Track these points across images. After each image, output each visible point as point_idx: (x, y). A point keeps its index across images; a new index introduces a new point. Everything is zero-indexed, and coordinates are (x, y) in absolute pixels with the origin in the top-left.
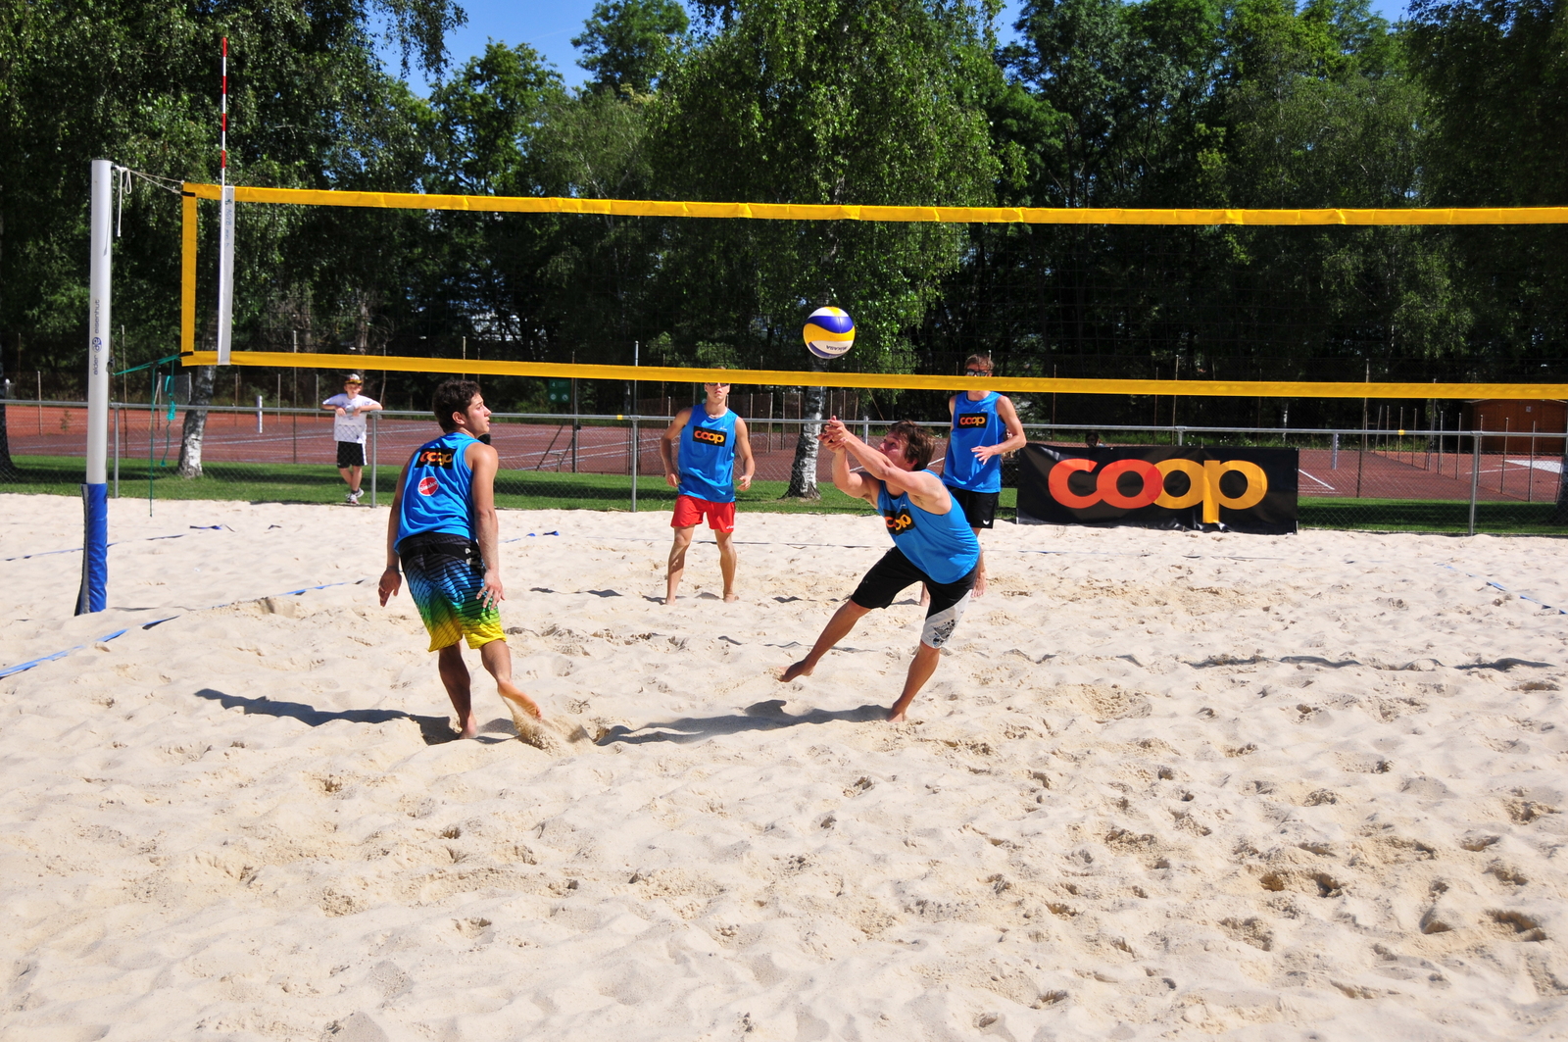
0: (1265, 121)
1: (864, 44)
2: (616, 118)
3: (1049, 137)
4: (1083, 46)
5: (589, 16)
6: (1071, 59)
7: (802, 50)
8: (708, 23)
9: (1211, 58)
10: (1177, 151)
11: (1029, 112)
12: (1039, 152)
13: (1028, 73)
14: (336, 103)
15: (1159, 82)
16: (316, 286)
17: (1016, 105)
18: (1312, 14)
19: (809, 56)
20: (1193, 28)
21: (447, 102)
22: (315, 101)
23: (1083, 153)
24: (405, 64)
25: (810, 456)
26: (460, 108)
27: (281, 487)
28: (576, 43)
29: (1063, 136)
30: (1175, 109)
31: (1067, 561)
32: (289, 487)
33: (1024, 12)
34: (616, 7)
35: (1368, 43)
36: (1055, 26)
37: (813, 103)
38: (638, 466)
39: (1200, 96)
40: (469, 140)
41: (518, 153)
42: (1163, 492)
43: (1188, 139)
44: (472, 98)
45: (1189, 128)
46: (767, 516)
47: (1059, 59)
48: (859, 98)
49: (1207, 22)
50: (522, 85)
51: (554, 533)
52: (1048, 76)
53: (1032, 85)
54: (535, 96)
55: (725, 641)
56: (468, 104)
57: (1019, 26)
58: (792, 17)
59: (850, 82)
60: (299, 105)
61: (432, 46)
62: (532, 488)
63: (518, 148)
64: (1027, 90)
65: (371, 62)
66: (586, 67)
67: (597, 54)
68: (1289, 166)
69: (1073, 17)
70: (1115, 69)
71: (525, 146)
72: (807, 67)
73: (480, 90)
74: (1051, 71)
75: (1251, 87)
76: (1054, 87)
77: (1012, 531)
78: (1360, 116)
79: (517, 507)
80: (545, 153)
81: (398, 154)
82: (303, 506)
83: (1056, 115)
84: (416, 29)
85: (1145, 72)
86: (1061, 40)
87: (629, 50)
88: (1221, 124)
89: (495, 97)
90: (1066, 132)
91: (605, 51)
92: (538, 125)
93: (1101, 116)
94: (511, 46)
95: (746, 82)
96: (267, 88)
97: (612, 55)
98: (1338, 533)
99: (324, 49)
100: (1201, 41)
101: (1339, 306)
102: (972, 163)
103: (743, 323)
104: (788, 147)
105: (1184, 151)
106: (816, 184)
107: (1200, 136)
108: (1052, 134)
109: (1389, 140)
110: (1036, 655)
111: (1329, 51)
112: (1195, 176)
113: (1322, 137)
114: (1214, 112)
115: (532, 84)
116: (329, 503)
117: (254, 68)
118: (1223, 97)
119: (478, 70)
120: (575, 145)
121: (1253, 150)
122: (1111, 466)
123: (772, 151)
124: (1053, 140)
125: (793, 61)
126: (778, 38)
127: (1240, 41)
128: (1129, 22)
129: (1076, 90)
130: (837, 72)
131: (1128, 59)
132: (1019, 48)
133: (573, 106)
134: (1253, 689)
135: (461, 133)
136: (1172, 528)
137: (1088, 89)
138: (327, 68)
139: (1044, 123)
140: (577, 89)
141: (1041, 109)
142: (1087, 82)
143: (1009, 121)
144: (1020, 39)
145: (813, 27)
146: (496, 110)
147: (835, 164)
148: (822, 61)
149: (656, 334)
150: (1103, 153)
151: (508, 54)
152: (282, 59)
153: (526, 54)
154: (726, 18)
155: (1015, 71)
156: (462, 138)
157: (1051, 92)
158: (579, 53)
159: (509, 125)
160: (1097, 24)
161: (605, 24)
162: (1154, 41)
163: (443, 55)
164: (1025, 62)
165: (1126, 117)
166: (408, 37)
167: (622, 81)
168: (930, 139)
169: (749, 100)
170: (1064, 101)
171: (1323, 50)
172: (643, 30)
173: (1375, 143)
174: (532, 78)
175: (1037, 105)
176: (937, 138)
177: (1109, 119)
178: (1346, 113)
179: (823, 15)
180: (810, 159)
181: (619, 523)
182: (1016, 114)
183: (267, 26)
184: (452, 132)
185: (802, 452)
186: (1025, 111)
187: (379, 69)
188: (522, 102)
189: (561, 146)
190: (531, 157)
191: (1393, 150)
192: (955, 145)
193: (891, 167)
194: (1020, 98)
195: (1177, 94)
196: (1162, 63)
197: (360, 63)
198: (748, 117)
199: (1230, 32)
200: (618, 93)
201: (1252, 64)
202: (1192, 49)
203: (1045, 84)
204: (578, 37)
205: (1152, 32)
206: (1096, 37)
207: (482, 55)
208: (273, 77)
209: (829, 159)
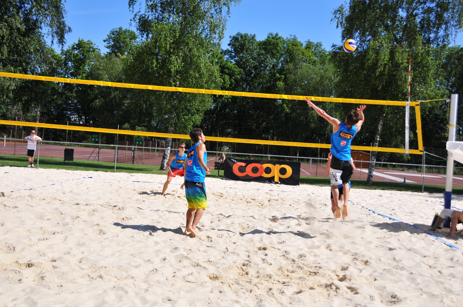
0: (295, 74)
1: (186, 45)
2: (115, 62)
3: (236, 75)
4: (246, 51)
5: (109, 34)
6: (243, 54)
7: (168, 46)
8: (142, 37)
9: (280, 57)
10: (271, 81)
11: (231, 68)
12: (234, 79)
13: (232, 57)
14: (32, 52)
15: (267, 62)
16: (23, 104)
17: (228, 66)
18: (307, 47)
19: (170, 47)
20: (276, 48)
21: (66, 55)
22: (25, 51)
23: (245, 80)
24: (52, 42)
25: (167, 159)
26: (70, 57)
27: (9, 162)
28: (105, 41)
29: (240, 75)
30: (271, 70)
31: (237, 190)
32: (12, 162)
33: (231, 41)
34: (116, 32)
35: (322, 56)
36: (239, 45)
37: (171, 61)
38: (117, 160)
39: (277, 67)
40: (72, 66)
41: (86, 71)
42: (264, 172)
43: (274, 78)
44: (74, 54)
45: (274, 75)
46: (153, 175)
47: (240, 54)
48: (184, 60)
49: (280, 47)
50: (89, 51)
51: (91, 177)
52: (237, 59)
53: (232, 61)
54: (92, 55)
55: (139, 209)
56: (72, 56)
57: (229, 45)
58: (166, 37)
59: (182, 55)
60: (20, 51)
61: (61, 38)
62: (85, 165)
63: (87, 69)
64: (231, 62)
65: (43, 41)
66: (107, 48)
67: (111, 44)
68: (301, 87)
69: (244, 43)
70: (255, 58)
71: (88, 69)
72: (170, 51)
73: (76, 52)
74: (237, 57)
75: (291, 65)
76: (238, 62)
77: (222, 182)
78: (319, 75)
79: (81, 170)
80: (94, 71)
81: (50, 68)
82: (16, 167)
83: (239, 69)
84: (57, 33)
85: (263, 59)
86: (240, 49)
87: (120, 44)
88: (283, 75)
89: (80, 54)
90: (242, 74)
91: (113, 43)
92: (92, 63)
93: (251, 70)
94: (86, 40)
95: (153, 54)
96: (11, 46)
97: (115, 45)
98: (310, 186)
99: (29, 36)
100: (278, 52)
101: (313, 125)
102: (215, 80)
103: (149, 122)
104: (164, 72)
105: (273, 81)
106: (171, 83)
107: (277, 77)
108: (237, 74)
109: (327, 82)
110: (227, 215)
111: (311, 57)
112: (276, 88)
113: (309, 80)
114: (281, 71)
115: (91, 51)
116: (24, 167)
117: (7, 40)
118: (283, 67)
119: (75, 47)
120: (103, 69)
121: (291, 82)
122: (250, 165)
123: (159, 73)
124: (237, 76)
125: (166, 49)
126: (162, 42)
127: (289, 53)
128: (259, 46)
129: (244, 63)
130: (178, 52)
131: (259, 55)
132: (229, 50)
133: (103, 58)
134: (285, 226)
135: (70, 64)
136: (266, 183)
137: (248, 63)
138: (30, 41)
139: (235, 71)
140: (104, 54)
141: (234, 67)
142: (247, 61)
143: (226, 70)
144: (229, 48)
145: (172, 40)
146: (80, 58)
147: (177, 78)
148: (174, 49)
149: (125, 123)
150: (251, 81)
151: (85, 43)
152: (15, 38)
153: (90, 43)
154: (147, 36)
155: (228, 57)
156: (70, 65)
157: (238, 63)
158: (105, 44)
159: (84, 62)
160: (250, 45)
161: (113, 36)
162: (265, 51)
163: (64, 40)
164: (231, 54)
165: (258, 71)
166: (54, 35)
167: (118, 52)
168: (203, 73)
169: (153, 59)
170: (241, 66)
171: (310, 57)
172: (124, 38)
173: (323, 82)
174: (91, 50)
175: (233, 66)
176: (205, 72)
177: (253, 71)
178: (315, 74)
179: (175, 37)
180: (170, 76)
181: (110, 175)
182: (228, 68)
183: (12, 29)
184: (67, 63)
185: (164, 158)
186: (230, 67)
187: (45, 43)
188: (88, 56)
189: (99, 69)
190: (90, 72)
191: (328, 85)
192: (210, 75)
193: (192, 79)
194: (229, 64)
195: (271, 66)
196: (267, 57)
197: (39, 41)
198: (152, 63)
199: (286, 50)
200: (116, 55)
201: (291, 59)
202: (275, 54)
203: (236, 61)
204: (105, 39)
205: (265, 49)
206: (250, 49)
207: (77, 43)
208: (13, 43)
209: (175, 76)
